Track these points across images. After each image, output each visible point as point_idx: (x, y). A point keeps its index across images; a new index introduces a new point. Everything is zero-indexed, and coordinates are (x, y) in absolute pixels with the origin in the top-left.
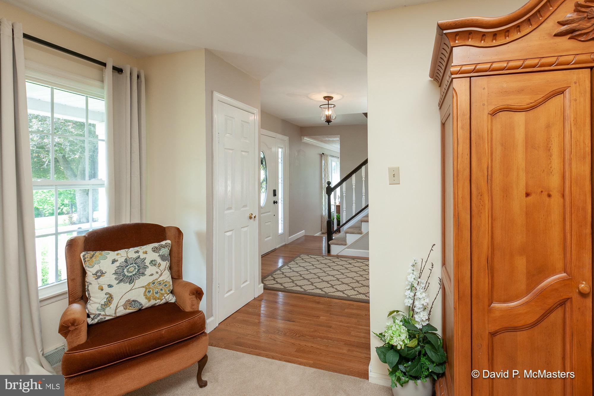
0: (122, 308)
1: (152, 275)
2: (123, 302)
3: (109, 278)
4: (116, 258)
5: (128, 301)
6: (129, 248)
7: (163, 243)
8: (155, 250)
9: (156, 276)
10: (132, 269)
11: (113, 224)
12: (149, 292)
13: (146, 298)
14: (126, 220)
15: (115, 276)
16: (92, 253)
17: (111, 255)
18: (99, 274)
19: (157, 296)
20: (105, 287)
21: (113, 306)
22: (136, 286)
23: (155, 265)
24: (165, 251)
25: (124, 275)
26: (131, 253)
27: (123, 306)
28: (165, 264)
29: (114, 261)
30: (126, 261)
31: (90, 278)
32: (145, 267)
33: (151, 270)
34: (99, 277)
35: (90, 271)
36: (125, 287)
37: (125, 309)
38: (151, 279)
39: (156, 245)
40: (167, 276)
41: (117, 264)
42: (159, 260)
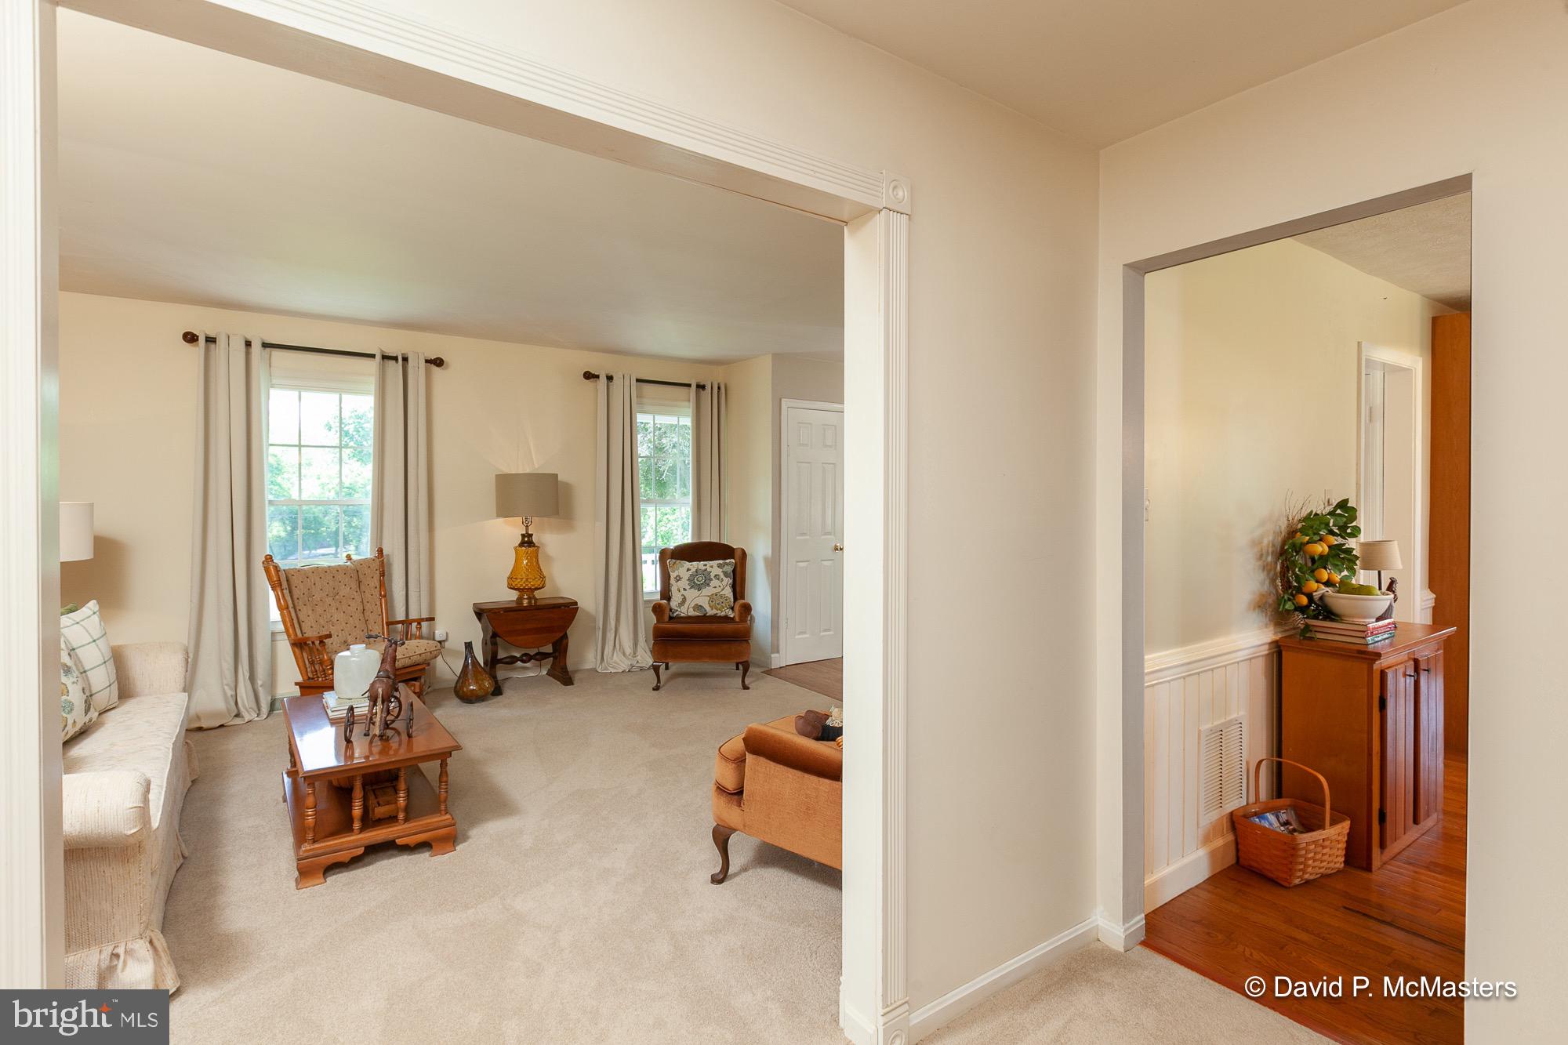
0: (691, 610)
1: (715, 587)
2: (693, 605)
3: (684, 583)
4: (690, 567)
5: (697, 605)
6: (700, 561)
7: (728, 561)
8: (720, 566)
9: (719, 590)
10: (700, 580)
11: (696, 541)
12: (712, 602)
13: (710, 606)
14: (706, 538)
15: (688, 582)
16: (674, 561)
17: (687, 564)
18: (679, 578)
19: (719, 607)
20: (682, 590)
21: (686, 606)
22: (703, 594)
23: (718, 579)
24: (729, 569)
25: (694, 583)
26: (701, 565)
27: (693, 607)
28: (728, 581)
29: (688, 570)
30: (696, 571)
31: (672, 581)
32: (711, 580)
33: (714, 583)
34: (678, 580)
35: (673, 575)
36: (695, 592)
37: (694, 610)
38: (714, 591)
39: (721, 562)
40: (728, 592)
41: (690, 572)
42: (722, 576)
